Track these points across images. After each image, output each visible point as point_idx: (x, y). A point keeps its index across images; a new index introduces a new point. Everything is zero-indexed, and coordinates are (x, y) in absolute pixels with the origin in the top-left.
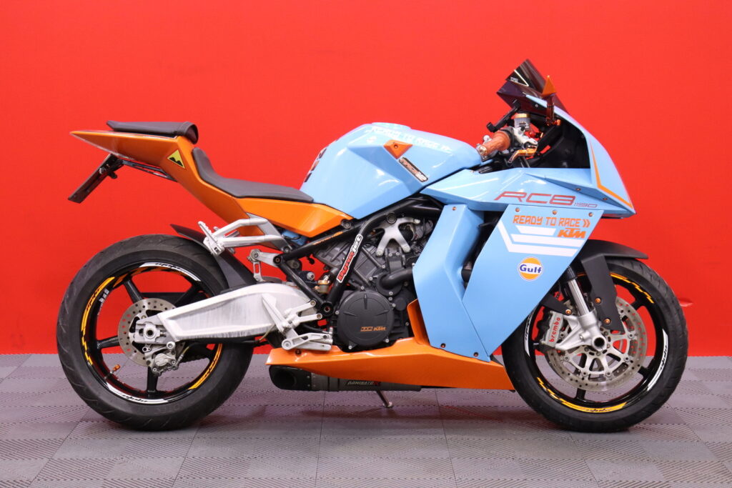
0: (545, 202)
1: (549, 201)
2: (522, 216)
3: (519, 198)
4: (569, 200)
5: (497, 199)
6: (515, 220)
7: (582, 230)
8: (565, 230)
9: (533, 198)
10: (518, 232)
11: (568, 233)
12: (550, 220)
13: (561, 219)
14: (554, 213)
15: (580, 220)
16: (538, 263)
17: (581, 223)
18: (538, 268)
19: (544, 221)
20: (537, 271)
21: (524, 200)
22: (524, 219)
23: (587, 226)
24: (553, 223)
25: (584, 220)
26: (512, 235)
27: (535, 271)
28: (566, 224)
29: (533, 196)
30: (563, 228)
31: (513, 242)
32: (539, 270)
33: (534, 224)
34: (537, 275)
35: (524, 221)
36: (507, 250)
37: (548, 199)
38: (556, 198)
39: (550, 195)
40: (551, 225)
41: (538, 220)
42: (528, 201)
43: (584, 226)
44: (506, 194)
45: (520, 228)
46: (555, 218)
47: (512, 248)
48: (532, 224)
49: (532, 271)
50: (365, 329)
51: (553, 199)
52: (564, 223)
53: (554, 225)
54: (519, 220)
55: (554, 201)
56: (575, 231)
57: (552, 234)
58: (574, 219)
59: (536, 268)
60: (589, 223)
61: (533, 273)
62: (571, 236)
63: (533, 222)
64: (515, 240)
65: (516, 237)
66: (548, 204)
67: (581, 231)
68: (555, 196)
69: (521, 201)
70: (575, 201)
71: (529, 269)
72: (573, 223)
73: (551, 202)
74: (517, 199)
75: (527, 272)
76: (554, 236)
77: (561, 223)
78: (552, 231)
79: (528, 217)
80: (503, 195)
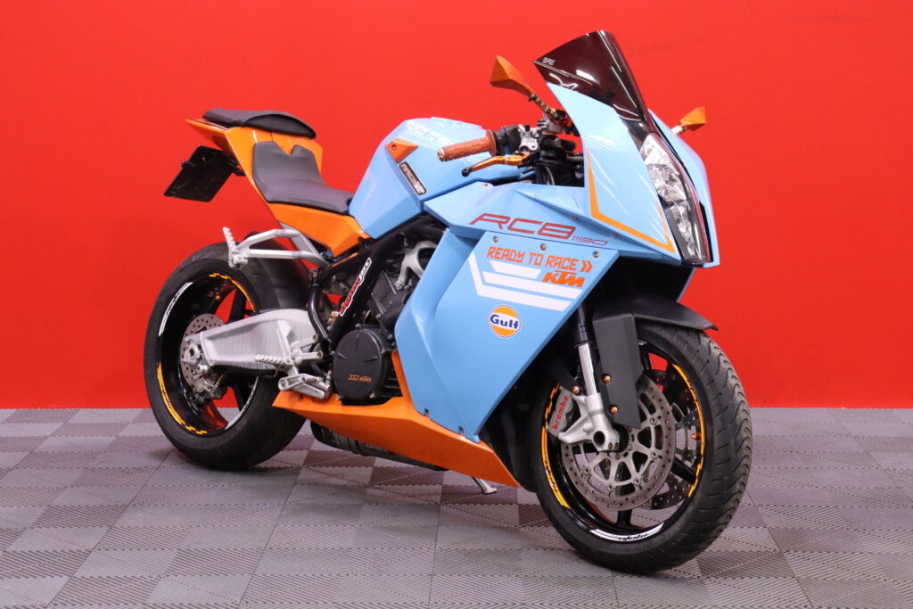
0: (532, 232)
1: (537, 231)
2: (499, 249)
3: (500, 223)
4: (564, 232)
5: (473, 223)
6: (490, 253)
7: (579, 275)
8: (554, 273)
9: (518, 225)
10: (491, 270)
11: (557, 278)
12: (535, 257)
13: (550, 257)
14: (543, 248)
15: (577, 260)
16: (514, 316)
17: (579, 266)
18: (514, 322)
19: (527, 257)
20: (513, 326)
21: (505, 226)
22: (502, 252)
23: (588, 271)
24: (538, 261)
25: (584, 262)
26: (484, 273)
27: (510, 326)
28: (556, 264)
29: (518, 223)
30: (552, 270)
31: (485, 283)
32: (516, 325)
33: (513, 260)
34: (513, 331)
35: (501, 256)
36: (476, 293)
37: (537, 228)
38: (548, 227)
39: (540, 223)
40: (536, 264)
41: (519, 256)
42: (510, 228)
43: (582, 270)
44: (485, 217)
45: (495, 264)
46: (542, 256)
47: (483, 291)
48: (510, 260)
49: (506, 324)
50: (352, 378)
51: (544, 228)
52: (553, 263)
53: (539, 264)
54: (495, 253)
55: (544, 232)
56: (568, 276)
57: (535, 276)
58: (569, 260)
59: (511, 321)
60: (591, 267)
61: (508, 328)
62: (562, 282)
63: (512, 257)
64: (487, 281)
65: (489, 277)
66: (535, 235)
67: (577, 277)
68: (547, 224)
69: (501, 227)
70: (574, 234)
71: (502, 322)
72: (567, 264)
73: (540, 233)
74: (496, 225)
75: (499, 325)
76: (537, 280)
77: (549, 262)
78: (535, 272)
79: (507, 250)
80: (480, 218)
